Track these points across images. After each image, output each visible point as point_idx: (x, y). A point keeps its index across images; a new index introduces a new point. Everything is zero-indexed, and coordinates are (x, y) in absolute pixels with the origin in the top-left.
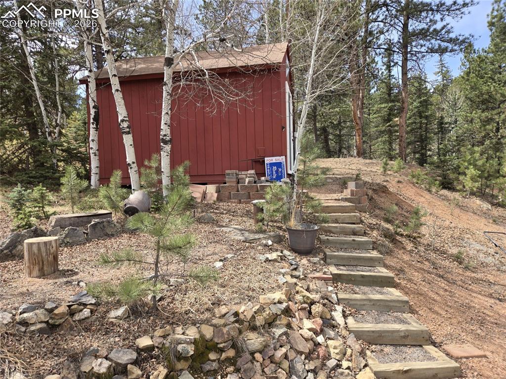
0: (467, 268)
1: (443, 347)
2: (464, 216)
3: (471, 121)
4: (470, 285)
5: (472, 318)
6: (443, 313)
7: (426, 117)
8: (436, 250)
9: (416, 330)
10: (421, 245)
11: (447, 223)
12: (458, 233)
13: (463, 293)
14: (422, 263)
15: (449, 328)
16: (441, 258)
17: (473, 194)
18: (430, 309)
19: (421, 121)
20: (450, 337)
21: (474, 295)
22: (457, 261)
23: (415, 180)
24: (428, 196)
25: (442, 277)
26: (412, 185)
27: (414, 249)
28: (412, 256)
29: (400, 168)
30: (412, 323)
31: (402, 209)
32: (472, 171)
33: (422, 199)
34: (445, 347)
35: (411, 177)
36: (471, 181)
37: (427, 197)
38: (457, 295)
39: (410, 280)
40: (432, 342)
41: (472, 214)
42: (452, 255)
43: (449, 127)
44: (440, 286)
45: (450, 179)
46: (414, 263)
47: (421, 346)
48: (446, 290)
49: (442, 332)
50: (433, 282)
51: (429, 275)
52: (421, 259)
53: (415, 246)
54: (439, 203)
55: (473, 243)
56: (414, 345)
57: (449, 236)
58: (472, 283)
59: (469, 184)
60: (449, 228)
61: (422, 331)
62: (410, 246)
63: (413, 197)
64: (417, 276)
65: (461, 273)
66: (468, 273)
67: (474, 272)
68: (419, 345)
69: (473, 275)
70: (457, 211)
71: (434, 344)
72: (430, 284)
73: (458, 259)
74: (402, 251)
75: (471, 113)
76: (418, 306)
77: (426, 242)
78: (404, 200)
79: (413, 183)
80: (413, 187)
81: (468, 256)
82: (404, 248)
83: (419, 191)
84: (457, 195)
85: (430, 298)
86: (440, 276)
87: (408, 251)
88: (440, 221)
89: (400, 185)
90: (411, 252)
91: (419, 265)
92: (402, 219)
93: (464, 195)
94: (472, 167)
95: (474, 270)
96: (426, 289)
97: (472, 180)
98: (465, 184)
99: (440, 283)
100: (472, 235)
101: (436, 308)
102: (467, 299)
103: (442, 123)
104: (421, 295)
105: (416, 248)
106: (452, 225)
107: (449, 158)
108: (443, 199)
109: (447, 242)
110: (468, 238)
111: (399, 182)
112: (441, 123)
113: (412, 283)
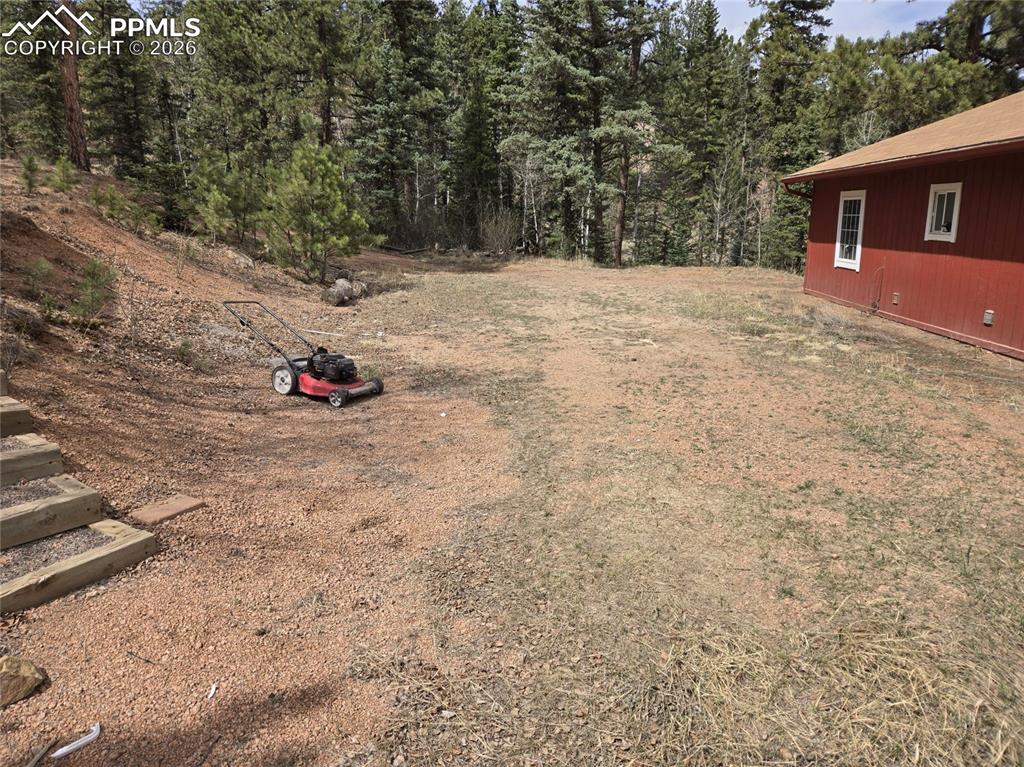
0: (198, 370)
1: (130, 515)
2: (204, 280)
3: (219, 99)
4: (201, 397)
5: (193, 451)
6: (139, 456)
7: (134, 76)
8: (141, 345)
9: (71, 501)
10: (109, 338)
11: (170, 293)
12: (189, 311)
13: (185, 413)
14: (108, 373)
15: (147, 478)
16: (150, 358)
17: (221, 239)
18: (112, 456)
19: (123, 84)
20: (148, 493)
21: (206, 412)
22: (181, 361)
23: (105, 210)
24: (133, 243)
25: (148, 393)
26: (95, 219)
27: (91, 349)
28: (85, 363)
29: (70, 181)
30: (66, 490)
31: (73, 270)
32: (216, 196)
33: (120, 249)
34: (135, 513)
35: (94, 202)
36: (216, 215)
37: (130, 244)
38: (173, 420)
39: (73, 411)
40: (108, 513)
41: (219, 276)
42: (173, 351)
43: (181, 106)
44: (142, 411)
45: (180, 211)
46: (88, 376)
47: (85, 527)
48: (152, 415)
49: (132, 490)
50: (127, 406)
51: (121, 393)
52: (106, 367)
53: (94, 343)
54: (156, 257)
55: (213, 325)
56: (71, 530)
57: (172, 318)
58: (206, 393)
59: (212, 220)
60: (172, 303)
61: (84, 499)
62: (82, 344)
63: (99, 245)
64: (90, 401)
65: (188, 380)
66: (201, 379)
67: (210, 375)
68: (81, 527)
69: (209, 380)
70: (190, 271)
71: (113, 514)
72: (120, 410)
73: (183, 356)
74: (65, 355)
75: (217, 83)
76: (86, 454)
77: (121, 333)
78: (78, 250)
79: (99, 216)
80: (99, 224)
81: (202, 349)
82: (69, 350)
83: (112, 232)
84: (195, 243)
85: (116, 435)
86: (143, 392)
87: (79, 354)
88: (156, 290)
89: (70, 219)
90: (87, 354)
91: (100, 378)
92: (71, 292)
93: (207, 241)
94: (215, 187)
95: (212, 371)
96: (109, 421)
97: (217, 212)
98: (206, 220)
99: (141, 405)
100: (213, 313)
101: (127, 451)
102: (191, 422)
103: (167, 96)
104: (97, 433)
105: (96, 346)
106: (180, 297)
107: (172, 167)
108: (165, 250)
109: (166, 329)
110: (207, 319)
111: (64, 211)
112: (165, 95)
113: (78, 415)
